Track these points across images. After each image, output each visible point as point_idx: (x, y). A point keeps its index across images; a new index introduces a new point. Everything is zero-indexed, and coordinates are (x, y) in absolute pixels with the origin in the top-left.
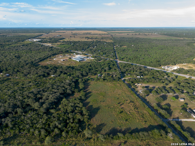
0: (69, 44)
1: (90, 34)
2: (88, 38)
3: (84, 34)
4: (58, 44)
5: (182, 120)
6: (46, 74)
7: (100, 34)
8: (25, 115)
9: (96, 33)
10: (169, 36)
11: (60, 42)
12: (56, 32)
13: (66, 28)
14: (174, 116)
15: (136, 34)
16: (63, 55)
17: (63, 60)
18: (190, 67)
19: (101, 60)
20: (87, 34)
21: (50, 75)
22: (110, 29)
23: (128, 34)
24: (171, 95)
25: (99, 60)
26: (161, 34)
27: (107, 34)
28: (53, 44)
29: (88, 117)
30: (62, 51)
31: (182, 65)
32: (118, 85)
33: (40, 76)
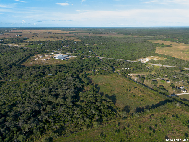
0: (38, 44)
1: (51, 33)
2: (54, 38)
3: (45, 33)
4: (27, 45)
5: (177, 95)
6: (41, 74)
7: (62, 34)
8: (55, 110)
9: (58, 33)
10: (125, 34)
11: (26, 42)
12: (11, 31)
13: (19, 27)
14: (170, 93)
15: (96, 34)
16: (42, 55)
17: (47, 60)
18: (157, 59)
19: (84, 58)
20: (48, 33)
21: (45, 74)
22: (68, 28)
23: (90, 34)
24: (159, 79)
25: (83, 58)
26: (117, 33)
27: (69, 34)
28: (21, 45)
29: (113, 103)
30: (37, 52)
31: (150, 57)
32: (115, 76)
33: (36, 76)
